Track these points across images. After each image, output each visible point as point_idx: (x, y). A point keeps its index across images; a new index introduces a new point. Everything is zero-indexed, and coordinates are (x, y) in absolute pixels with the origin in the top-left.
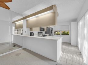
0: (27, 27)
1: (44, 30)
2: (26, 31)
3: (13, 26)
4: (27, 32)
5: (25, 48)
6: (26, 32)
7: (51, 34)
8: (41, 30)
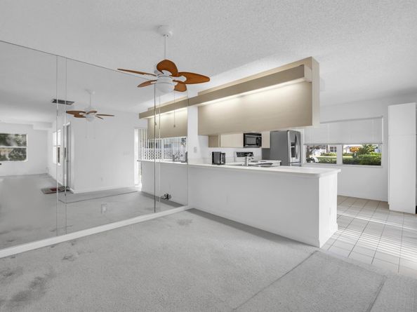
0: (199, 134)
1: (259, 144)
2: (196, 148)
3: (136, 128)
4: (198, 149)
5: (193, 209)
6: (195, 150)
7: (292, 160)
8: (249, 141)
